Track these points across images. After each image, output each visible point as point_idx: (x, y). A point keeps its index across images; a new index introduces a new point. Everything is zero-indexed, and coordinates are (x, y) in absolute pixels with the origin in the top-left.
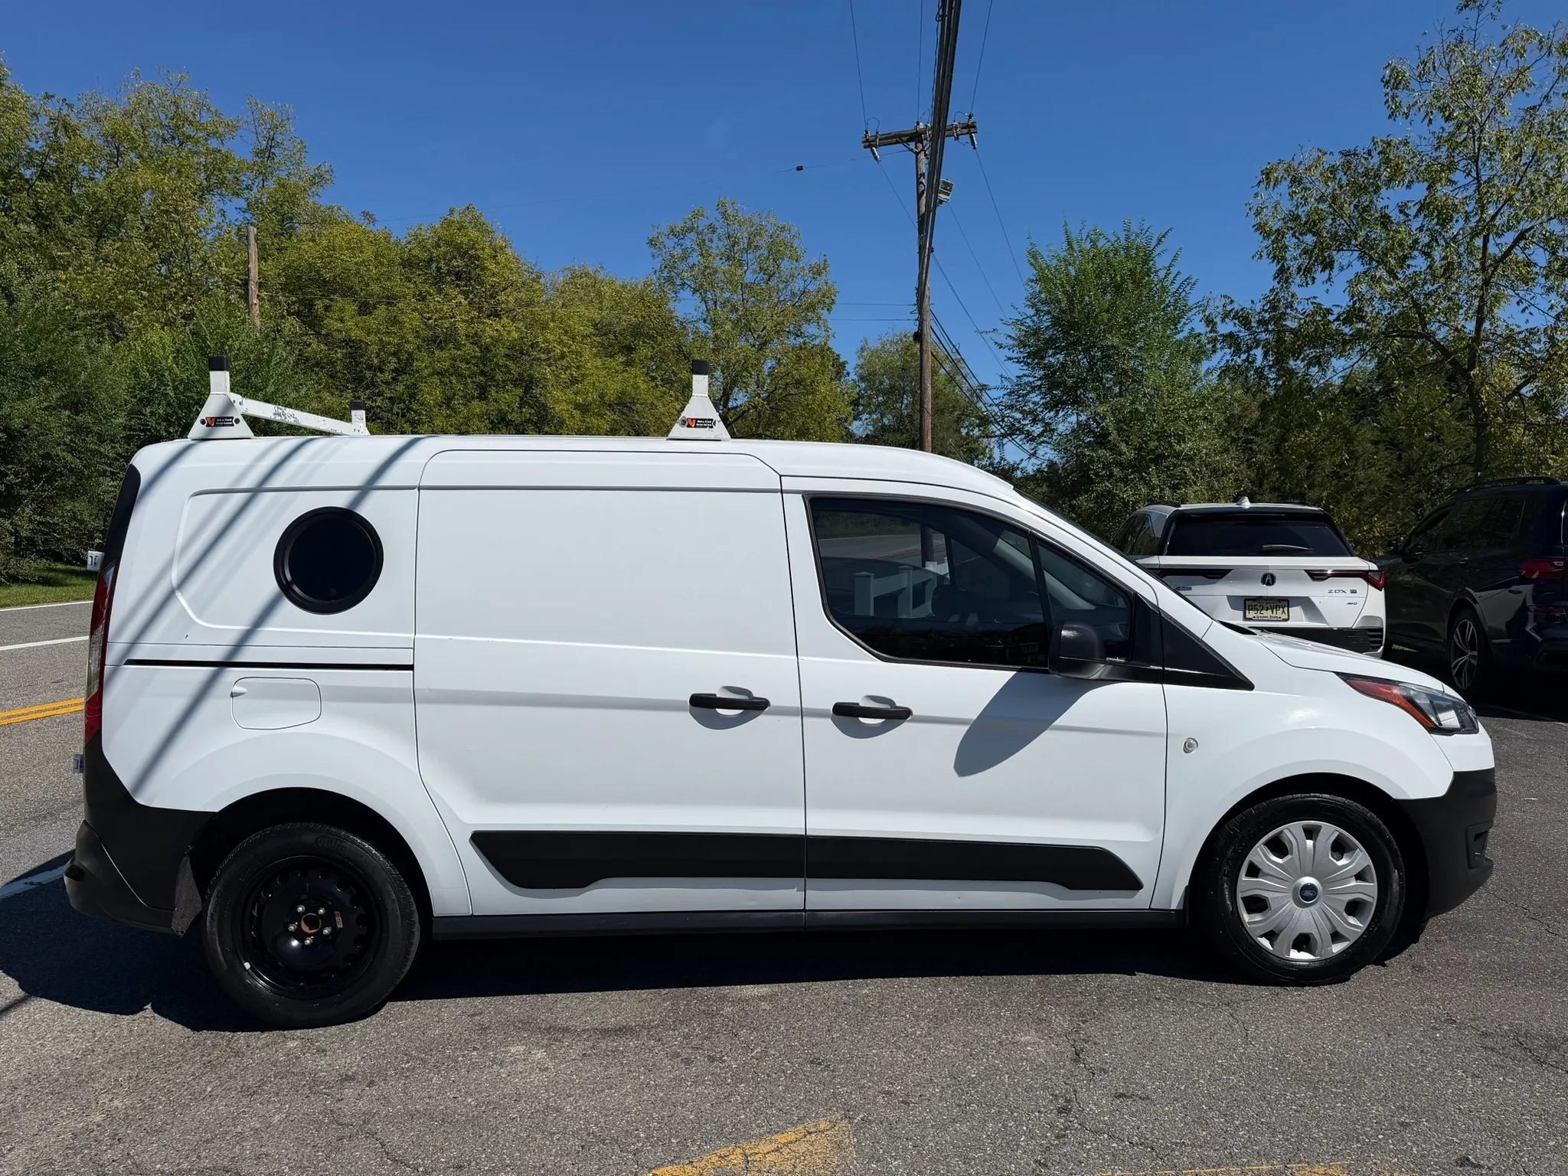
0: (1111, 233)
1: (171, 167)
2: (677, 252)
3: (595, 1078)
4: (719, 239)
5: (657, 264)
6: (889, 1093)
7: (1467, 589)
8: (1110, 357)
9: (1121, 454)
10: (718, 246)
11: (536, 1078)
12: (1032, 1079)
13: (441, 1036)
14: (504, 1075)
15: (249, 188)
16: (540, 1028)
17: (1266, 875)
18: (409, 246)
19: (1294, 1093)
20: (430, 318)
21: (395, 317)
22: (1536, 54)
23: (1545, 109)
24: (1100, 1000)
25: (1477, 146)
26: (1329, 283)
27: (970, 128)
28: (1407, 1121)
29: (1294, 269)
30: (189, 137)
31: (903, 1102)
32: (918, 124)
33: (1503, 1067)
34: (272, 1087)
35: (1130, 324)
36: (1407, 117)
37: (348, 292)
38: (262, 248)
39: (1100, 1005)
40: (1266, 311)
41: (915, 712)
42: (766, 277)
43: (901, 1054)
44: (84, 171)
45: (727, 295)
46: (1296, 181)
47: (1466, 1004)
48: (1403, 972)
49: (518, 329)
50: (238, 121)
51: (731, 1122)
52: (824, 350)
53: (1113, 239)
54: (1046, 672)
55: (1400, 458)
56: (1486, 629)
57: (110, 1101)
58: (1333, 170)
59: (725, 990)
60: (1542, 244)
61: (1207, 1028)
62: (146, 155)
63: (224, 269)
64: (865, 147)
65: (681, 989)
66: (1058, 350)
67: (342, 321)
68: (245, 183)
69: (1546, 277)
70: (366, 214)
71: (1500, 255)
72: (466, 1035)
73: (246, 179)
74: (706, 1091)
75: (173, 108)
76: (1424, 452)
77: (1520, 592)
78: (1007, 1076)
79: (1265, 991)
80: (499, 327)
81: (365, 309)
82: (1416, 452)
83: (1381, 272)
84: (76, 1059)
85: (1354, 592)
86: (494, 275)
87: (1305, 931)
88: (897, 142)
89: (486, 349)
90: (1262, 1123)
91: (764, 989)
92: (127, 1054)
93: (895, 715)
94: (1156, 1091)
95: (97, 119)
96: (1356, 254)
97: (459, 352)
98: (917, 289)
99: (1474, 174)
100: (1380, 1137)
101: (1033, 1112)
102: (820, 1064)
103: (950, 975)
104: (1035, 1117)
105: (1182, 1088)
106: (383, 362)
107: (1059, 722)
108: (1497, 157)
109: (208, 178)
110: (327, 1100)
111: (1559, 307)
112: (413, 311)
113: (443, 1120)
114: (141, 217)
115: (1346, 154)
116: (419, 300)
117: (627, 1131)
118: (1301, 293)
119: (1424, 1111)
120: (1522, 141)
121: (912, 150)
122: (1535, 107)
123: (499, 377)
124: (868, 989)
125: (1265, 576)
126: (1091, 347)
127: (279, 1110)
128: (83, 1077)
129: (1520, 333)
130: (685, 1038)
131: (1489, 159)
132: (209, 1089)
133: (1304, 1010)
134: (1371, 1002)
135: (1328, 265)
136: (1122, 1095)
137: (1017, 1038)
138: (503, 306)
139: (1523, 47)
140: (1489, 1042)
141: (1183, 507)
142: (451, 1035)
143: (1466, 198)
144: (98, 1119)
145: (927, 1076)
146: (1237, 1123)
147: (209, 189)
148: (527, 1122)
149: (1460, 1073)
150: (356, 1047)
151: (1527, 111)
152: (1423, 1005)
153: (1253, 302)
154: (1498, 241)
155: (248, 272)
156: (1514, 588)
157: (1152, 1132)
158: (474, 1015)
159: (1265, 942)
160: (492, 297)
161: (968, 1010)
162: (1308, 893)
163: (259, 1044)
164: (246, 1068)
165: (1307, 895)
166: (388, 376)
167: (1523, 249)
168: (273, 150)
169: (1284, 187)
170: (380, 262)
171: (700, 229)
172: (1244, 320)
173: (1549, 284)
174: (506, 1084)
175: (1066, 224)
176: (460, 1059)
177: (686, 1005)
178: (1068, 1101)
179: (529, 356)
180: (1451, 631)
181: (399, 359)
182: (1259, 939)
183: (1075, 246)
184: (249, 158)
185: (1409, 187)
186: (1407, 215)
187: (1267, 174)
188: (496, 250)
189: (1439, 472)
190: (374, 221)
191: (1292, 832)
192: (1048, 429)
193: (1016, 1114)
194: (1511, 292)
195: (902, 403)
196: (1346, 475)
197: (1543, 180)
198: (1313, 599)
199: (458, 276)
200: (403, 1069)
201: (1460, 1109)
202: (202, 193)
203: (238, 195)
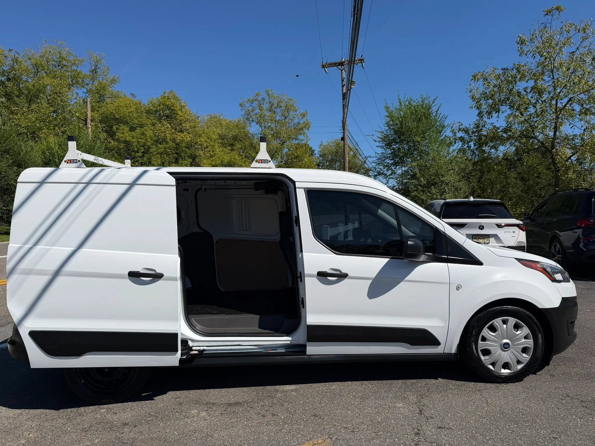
0: (416, 99)
1: (58, 77)
2: (250, 109)
3: (226, 423)
4: (267, 104)
5: (243, 113)
6: (346, 428)
7: (556, 231)
8: (416, 146)
9: (421, 182)
10: (266, 106)
11: (202, 423)
12: (403, 421)
13: (163, 407)
14: (189, 422)
15: (88, 84)
16: (203, 403)
17: (489, 340)
18: (149, 106)
19: (509, 426)
20: (156, 133)
21: (143, 132)
22: (574, 32)
23: (578, 52)
24: (428, 390)
25: (552, 66)
26: (498, 118)
27: (362, 60)
28: (556, 436)
29: (484, 113)
30: (65, 65)
31: (352, 431)
32: (342, 59)
33: (591, 414)
34: (95, 428)
35: (424, 133)
36: (526, 55)
37: (126, 123)
38: (92, 107)
39: (428, 391)
40: (475, 128)
41: (349, 275)
42: (284, 118)
43: (350, 412)
44: (24, 78)
45: (269, 124)
46: (485, 79)
47: (573, 389)
48: (546, 377)
49: (190, 137)
50: (84, 59)
51: (283, 440)
52: (306, 145)
53: (417, 101)
54: (402, 259)
55: (525, 184)
56: (565, 246)
57: (28, 434)
58: (499, 76)
59: (278, 387)
60: (578, 103)
61: (472, 400)
62: (48, 72)
63: (77, 114)
64: (322, 68)
65: (260, 387)
66: (396, 143)
67: (123, 133)
68: (86, 83)
69: (580, 115)
70: (132, 94)
71: (562, 107)
72: (173, 406)
73: (87, 81)
74: (272, 428)
75: (59, 54)
76: (534, 182)
77: (576, 232)
78: (393, 420)
79: (493, 385)
80: (183, 136)
81: (132, 129)
82: (531, 182)
83: (517, 113)
84: (15, 417)
85: (514, 232)
86: (181, 116)
87: (507, 361)
88: (334, 66)
89: (178, 144)
90: (498, 438)
91: (293, 387)
92: (36, 415)
93: (342, 276)
94: (453, 426)
95: (30, 59)
96: (508, 107)
97: (167, 146)
98: (342, 121)
99: (552, 76)
100: (546, 443)
101: (405, 435)
102: (317, 416)
103: (367, 380)
104: (406, 437)
105: (464, 424)
106: (139, 149)
107: (407, 279)
108: (560, 70)
109: (72, 81)
110: (117, 433)
111: (585, 126)
112: (150, 130)
113: (165, 441)
114: (46, 95)
115: (504, 69)
116: (152, 126)
117: (240, 444)
118: (488, 121)
119: (562, 432)
120: (569, 64)
121: (340, 69)
122: (574, 52)
123: (183, 154)
124: (335, 386)
125: (480, 226)
126: (409, 142)
127: (97, 438)
128: (17, 425)
129: (571, 136)
130: (262, 407)
131: (557, 71)
132: (69, 429)
133: (509, 393)
134: (536, 389)
135: (498, 111)
136: (440, 428)
137: (396, 405)
138: (185, 128)
139: (569, 29)
140: (584, 404)
141: (447, 200)
142: (167, 406)
143: (549, 86)
144: (23, 442)
145: (361, 421)
146: (488, 438)
147: (72, 85)
148: (199, 441)
149: (574, 417)
150: (129, 411)
151: (571, 53)
152: (556, 390)
153: (470, 125)
154: (561, 101)
155: (87, 116)
156: (575, 230)
157: (454, 442)
158: (177, 398)
159: (491, 367)
160: (180, 125)
161: (375, 394)
162: (506, 346)
163: (90, 411)
164: (84, 421)
165: (505, 347)
166: (140, 154)
167: (571, 104)
168: (97, 70)
169: (481, 82)
170: (137, 112)
171: (259, 100)
172: (466, 131)
173: (581, 118)
174: (190, 426)
175: (399, 96)
176: (171, 416)
177: (262, 393)
178: (419, 430)
179: (194, 147)
180: (550, 248)
181: (145, 148)
182: (488, 366)
183: (403, 104)
184: (88, 73)
185: (527, 82)
186: (527, 92)
187: (475, 76)
188: (182, 107)
189: (540, 189)
190: (135, 97)
191: (497, 322)
192: (393, 173)
193: (398, 436)
194: (567, 121)
195: (336, 165)
196: (505, 191)
197: (577, 79)
198: (498, 235)
199: (167, 117)
200: (148, 420)
201: (576, 431)
202: (70, 86)
203: (83, 87)
